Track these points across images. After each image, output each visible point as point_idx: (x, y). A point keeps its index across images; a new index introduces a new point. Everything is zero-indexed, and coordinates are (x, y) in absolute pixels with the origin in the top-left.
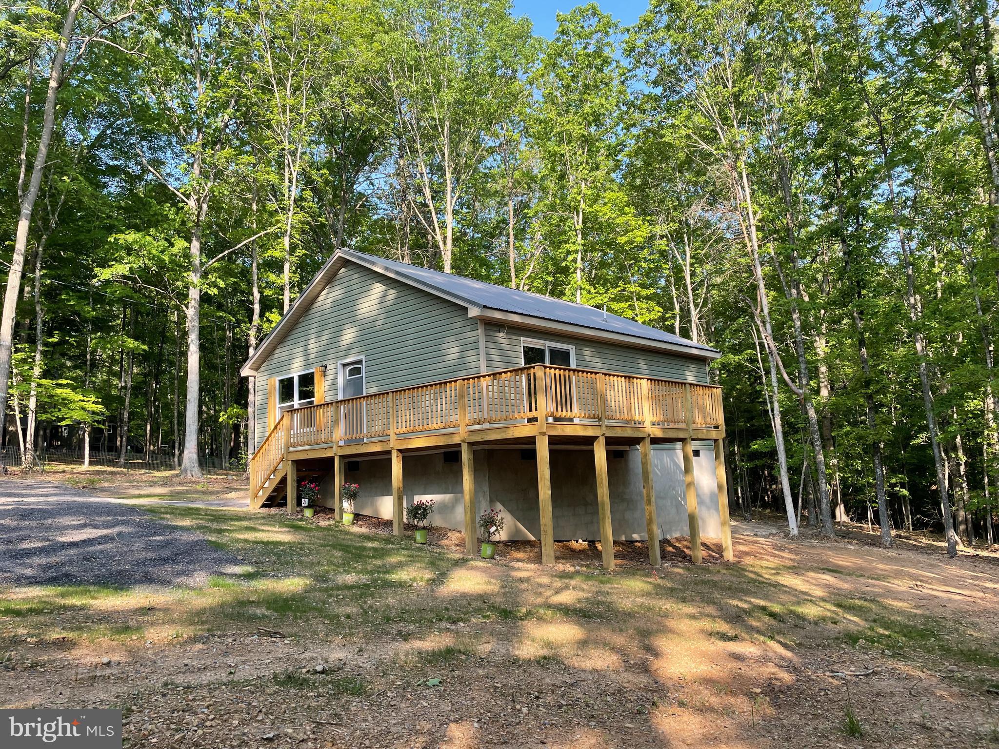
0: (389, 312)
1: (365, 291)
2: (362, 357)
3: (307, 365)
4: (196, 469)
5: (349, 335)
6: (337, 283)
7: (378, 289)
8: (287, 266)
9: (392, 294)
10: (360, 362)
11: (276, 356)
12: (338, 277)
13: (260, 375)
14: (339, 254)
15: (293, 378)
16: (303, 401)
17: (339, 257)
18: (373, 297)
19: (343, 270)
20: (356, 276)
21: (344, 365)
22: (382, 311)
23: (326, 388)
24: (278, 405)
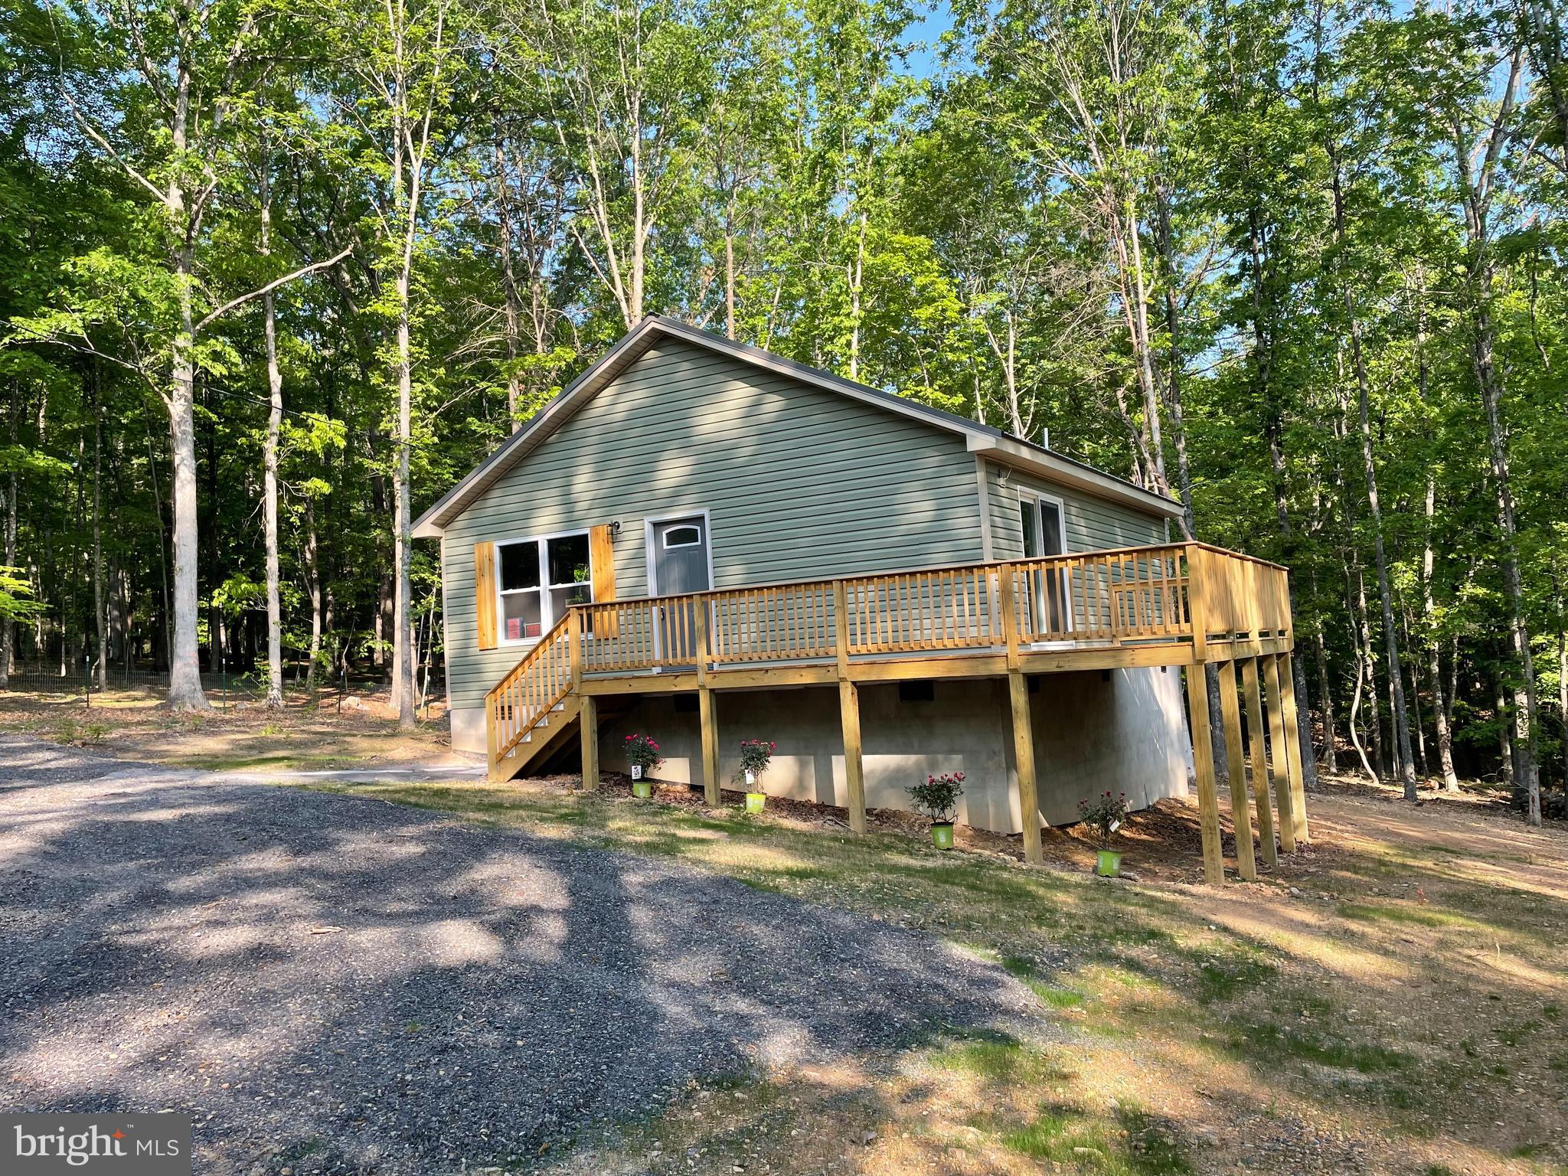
0: (765, 435)
1: (707, 394)
2: (704, 511)
3: (570, 521)
4: (200, 695)
5: (673, 471)
6: (639, 375)
7: (740, 393)
8: (403, 334)
9: (774, 403)
10: (699, 520)
11: (491, 502)
12: (642, 365)
13: (450, 535)
14: (653, 325)
15: (536, 543)
16: (559, 586)
17: (653, 330)
18: (729, 405)
19: (652, 353)
20: (686, 365)
21: (658, 526)
22: (753, 430)
23: (618, 564)
24: (500, 592)
